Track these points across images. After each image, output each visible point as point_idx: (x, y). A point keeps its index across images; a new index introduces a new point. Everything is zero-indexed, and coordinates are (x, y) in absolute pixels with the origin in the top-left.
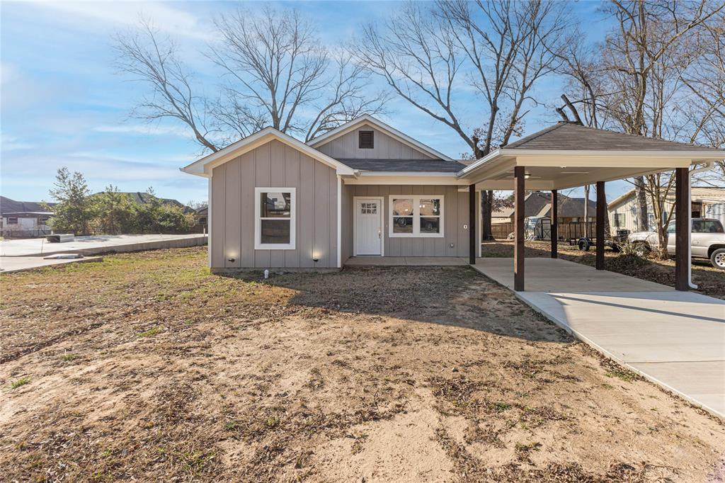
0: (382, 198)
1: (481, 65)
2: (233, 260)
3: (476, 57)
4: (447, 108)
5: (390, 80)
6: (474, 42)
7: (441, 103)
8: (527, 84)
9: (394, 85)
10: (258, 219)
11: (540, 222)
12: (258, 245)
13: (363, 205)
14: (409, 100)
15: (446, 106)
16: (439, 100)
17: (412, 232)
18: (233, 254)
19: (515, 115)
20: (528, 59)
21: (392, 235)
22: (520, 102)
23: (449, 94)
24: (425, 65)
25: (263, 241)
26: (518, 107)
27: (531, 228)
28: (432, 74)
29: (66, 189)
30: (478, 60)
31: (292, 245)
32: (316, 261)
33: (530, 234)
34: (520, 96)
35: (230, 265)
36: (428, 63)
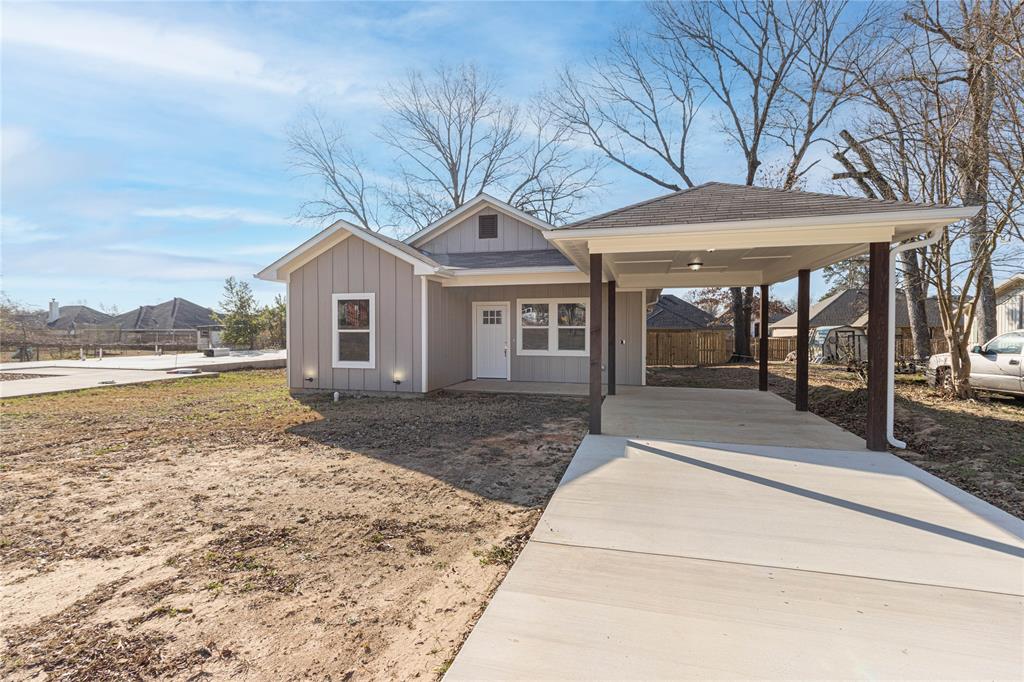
0: (508, 303)
1: (731, 100)
2: (311, 380)
3: (724, 89)
4: (681, 171)
5: (596, 139)
6: (720, 67)
7: (672, 164)
8: (815, 121)
9: (601, 146)
10: (336, 331)
11: (834, 335)
12: (336, 363)
13: (485, 313)
14: (624, 163)
15: (679, 166)
16: (669, 160)
17: (547, 348)
18: (311, 373)
19: (793, 169)
20: (817, 79)
21: (521, 352)
22: (803, 150)
23: (682, 149)
24: (647, 111)
25: (342, 357)
26: (798, 158)
27: (818, 345)
28: (656, 123)
29: (234, 299)
30: (727, 94)
31: (371, 364)
32: (398, 383)
33: (816, 354)
34: (803, 140)
35: (308, 384)
36: (651, 107)
